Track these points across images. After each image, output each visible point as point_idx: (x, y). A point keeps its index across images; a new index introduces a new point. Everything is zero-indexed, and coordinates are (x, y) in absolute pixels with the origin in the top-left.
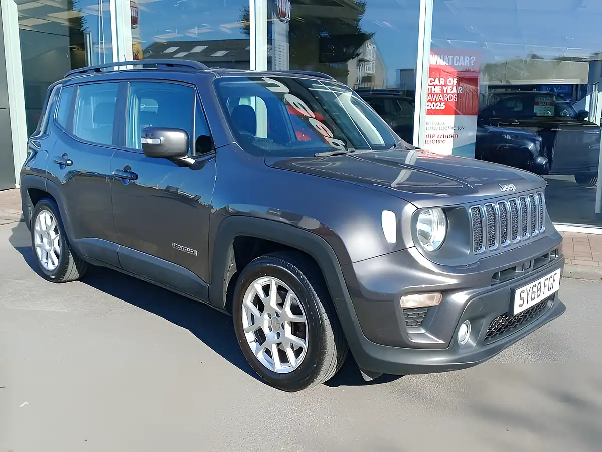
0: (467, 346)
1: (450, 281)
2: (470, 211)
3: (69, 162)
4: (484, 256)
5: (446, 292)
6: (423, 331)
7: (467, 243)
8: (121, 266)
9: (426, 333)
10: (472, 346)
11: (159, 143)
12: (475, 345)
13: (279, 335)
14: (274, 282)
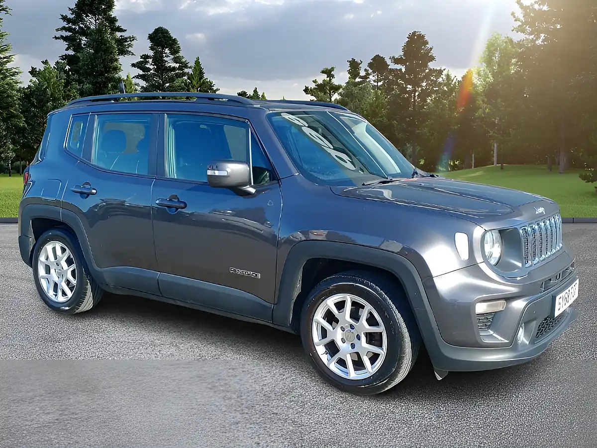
0: (524, 345)
1: (512, 290)
2: (521, 231)
3: (94, 191)
4: (532, 268)
5: (509, 298)
6: (492, 332)
7: (520, 258)
8: (161, 294)
9: (494, 335)
10: (526, 344)
11: (226, 174)
12: (528, 343)
13: (353, 346)
14: (349, 298)
